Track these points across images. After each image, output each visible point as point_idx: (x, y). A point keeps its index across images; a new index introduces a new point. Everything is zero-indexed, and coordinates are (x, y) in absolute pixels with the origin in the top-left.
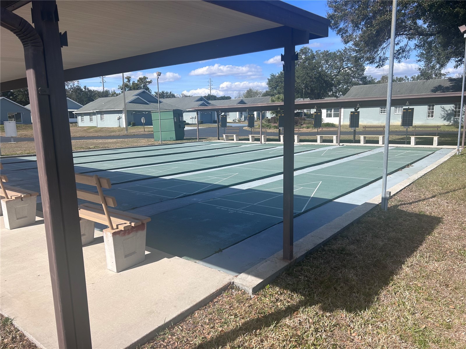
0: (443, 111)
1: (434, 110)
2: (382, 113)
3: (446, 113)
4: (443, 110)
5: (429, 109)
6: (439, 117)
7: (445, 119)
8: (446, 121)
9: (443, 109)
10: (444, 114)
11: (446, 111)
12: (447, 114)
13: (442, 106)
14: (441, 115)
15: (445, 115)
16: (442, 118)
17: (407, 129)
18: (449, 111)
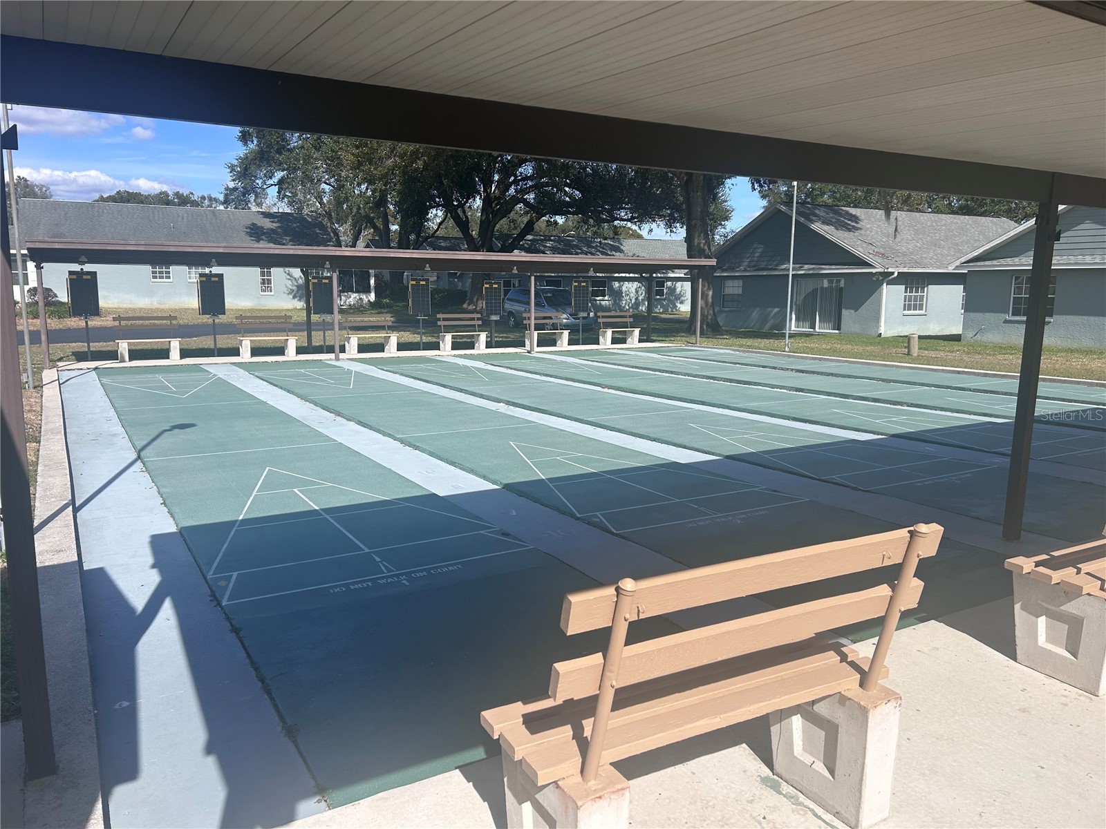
0: (289, 279)
1: (272, 278)
2: (155, 277)
3: (296, 284)
4: (288, 277)
5: (263, 274)
6: (284, 293)
7: (294, 297)
8: (296, 300)
9: (288, 274)
10: (292, 286)
11: (295, 279)
12: (296, 286)
13: (287, 269)
14: (286, 287)
15: (295, 288)
16: (288, 294)
17: (214, 320)
18: (300, 280)
